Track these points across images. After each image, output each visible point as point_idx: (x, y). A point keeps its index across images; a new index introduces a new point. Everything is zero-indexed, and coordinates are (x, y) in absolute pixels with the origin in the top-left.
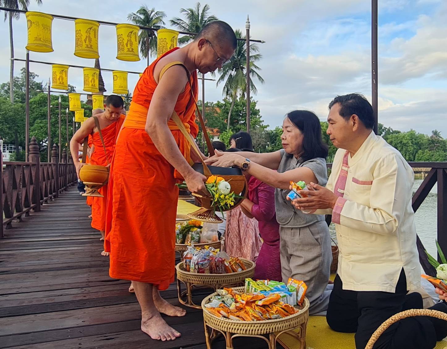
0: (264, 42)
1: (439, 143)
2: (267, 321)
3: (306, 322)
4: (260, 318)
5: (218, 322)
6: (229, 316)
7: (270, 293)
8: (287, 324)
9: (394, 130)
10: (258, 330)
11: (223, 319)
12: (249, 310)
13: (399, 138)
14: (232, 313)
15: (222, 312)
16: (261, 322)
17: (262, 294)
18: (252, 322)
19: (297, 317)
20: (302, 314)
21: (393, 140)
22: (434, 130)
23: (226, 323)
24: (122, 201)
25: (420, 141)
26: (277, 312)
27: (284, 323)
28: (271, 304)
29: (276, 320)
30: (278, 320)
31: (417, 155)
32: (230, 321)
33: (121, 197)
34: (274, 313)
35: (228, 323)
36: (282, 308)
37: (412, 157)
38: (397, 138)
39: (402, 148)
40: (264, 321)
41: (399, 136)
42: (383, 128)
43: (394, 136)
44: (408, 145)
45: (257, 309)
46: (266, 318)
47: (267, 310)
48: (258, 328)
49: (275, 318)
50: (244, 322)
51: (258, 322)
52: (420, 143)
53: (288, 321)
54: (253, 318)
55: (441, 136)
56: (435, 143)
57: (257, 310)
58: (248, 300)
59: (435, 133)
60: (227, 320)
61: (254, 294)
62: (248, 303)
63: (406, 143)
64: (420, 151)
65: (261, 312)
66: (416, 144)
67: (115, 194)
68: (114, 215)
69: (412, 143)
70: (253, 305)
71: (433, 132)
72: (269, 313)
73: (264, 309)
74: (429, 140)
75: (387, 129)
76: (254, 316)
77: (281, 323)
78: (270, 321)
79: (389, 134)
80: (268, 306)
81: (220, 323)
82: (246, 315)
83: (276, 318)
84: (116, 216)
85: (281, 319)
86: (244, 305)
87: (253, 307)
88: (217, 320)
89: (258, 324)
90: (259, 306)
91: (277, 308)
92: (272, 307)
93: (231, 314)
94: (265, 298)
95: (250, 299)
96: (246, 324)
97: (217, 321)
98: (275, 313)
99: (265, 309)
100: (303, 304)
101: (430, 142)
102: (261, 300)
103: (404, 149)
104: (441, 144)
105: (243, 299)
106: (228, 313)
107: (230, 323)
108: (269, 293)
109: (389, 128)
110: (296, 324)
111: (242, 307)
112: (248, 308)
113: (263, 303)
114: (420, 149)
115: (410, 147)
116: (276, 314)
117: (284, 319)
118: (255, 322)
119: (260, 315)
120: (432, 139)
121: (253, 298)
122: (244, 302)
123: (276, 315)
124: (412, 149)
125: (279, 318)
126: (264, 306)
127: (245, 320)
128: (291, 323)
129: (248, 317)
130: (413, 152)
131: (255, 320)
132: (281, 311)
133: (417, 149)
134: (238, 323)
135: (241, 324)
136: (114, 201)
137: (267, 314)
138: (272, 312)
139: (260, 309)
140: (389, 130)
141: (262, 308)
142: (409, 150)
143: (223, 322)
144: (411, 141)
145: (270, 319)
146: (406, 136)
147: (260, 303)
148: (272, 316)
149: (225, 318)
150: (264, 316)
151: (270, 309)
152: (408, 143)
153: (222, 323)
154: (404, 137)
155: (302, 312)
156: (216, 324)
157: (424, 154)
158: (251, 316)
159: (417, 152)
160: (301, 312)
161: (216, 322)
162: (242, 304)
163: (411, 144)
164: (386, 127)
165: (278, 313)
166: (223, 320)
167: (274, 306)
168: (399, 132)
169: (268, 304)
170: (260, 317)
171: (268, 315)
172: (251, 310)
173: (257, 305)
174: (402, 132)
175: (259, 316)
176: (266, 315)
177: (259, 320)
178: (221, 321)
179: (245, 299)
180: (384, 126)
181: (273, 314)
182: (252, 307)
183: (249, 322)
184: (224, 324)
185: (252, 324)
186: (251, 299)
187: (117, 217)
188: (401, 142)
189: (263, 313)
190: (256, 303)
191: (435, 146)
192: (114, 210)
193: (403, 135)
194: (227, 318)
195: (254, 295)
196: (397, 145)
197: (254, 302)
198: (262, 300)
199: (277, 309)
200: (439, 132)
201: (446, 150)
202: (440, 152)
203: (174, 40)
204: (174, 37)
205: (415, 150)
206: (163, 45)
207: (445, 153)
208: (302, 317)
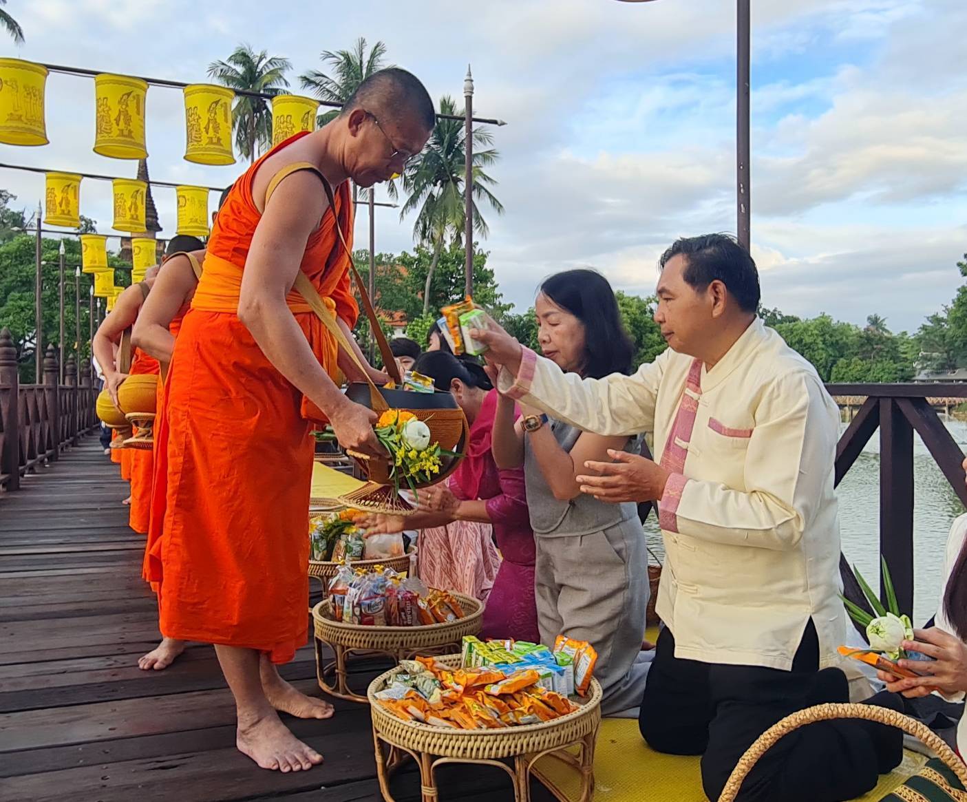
0: (503, 124)
1: (883, 343)
2: (510, 729)
3: (594, 731)
4: (494, 723)
5: (404, 732)
6: (427, 717)
7: (517, 668)
8: (554, 735)
9: (784, 315)
10: (491, 749)
11: (414, 724)
12: (470, 706)
13: (795, 333)
14: (435, 711)
15: (412, 709)
16: (497, 731)
17: (498, 671)
18: (478, 731)
19: (576, 720)
20: (586, 714)
22: (873, 314)
23: (420, 733)
24: (188, 470)
25: (842, 339)
26: (532, 710)
27: (548, 733)
28: (518, 692)
29: (529, 727)
30: (534, 727)
31: (834, 369)
32: (429, 728)
33: (185, 462)
34: (526, 711)
35: (426, 734)
36: (542, 701)
38: (792, 333)
40: (504, 730)
41: (796, 327)
43: (784, 328)
44: (816, 348)
45: (489, 703)
46: (507, 723)
47: (509, 705)
48: (490, 744)
49: (525, 722)
50: (459, 731)
51: (491, 731)
52: (840, 342)
53: (555, 729)
54: (480, 723)
55: (886, 328)
56: (874, 343)
57: (488, 706)
58: (469, 683)
59: (875, 321)
60: (423, 727)
61: (481, 671)
62: (470, 690)
63: (811, 343)
64: (842, 359)
65: (496, 709)
66: (832, 344)
67: (174, 456)
68: (171, 503)
69: (824, 343)
70: (480, 693)
71: (869, 318)
72: (513, 712)
73: (503, 704)
74: (861, 337)
75: (770, 311)
76: (481, 719)
77: (540, 734)
78: (516, 729)
80: (512, 696)
81: (409, 734)
82: (465, 716)
83: (530, 723)
84: (174, 502)
85: (540, 725)
86: (459, 695)
87: (480, 699)
88: (401, 726)
89: (491, 735)
90: (493, 696)
91: (531, 701)
92: (521, 698)
93: (432, 714)
94: (506, 678)
95: (473, 680)
96: (465, 735)
97: (402, 730)
98: (528, 710)
99: (506, 702)
100: (589, 693)
101: (864, 341)
102: (496, 683)
104: (886, 346)
105: (457, 680)
106: (426, 711)
107: (429, 732)
108: (513, 669)
109: (775, 310)
110: (572, 735)
111: (455, 697)
112: (468, 701)
113: (502, 689)
114: (842, 356)
115: (820, 351)
116: (530, 715)
117: (546, 724)
118: (484, 731)
119: (496, 716)
120: (867, 334)
121: (479, 679)
122: (461, 688)
123: (529, 717)
124: (824, 355)
125: (537, 723)
126: (502, 696)
127: (461, 727)
128: (563, 732)
129: (468, 720)
130: (827, 362)
131: (484, 726)
132: (541, 707)
133: (835, 357)
134: (446, 734)
135: (453, 735)
136: (170, 469)
137: (511, 714)
138: (521, 709)
139: (494, 702)
140: (775, 315)
141: (499, 701)
142: (818, 358)
143: (415, 731)
144: (821, 338)
145: (517, 724)
146: (811, 328)
147: (495, 690)
148: (521, 719)
149: (418, 723)
150: (503, 718)
151: (515, 703)
152: (815, 342)
153: (412, 733)
154: (806, 330)
155: (586, 710)
156: (400, 736)
157: (851, 368)
158: (475, 718)
159: (834, 362)
160: (583, 709)
161: (400, 730)
162: (457, 692)
163: (821, 346)
164: (767, 308)
165: (534, 711)
166: (414, 726)
167: (526, 696)
168: (795, 320)
169: (512, 692)
170: (495, 720)
171: (511, 717)
172: (475, 705)
173: (488, 695)
174: (802, 319)
175: (493, 717)
176: (509, 717)
177: (494, 727)
178: (410, 730)
179: (463, 681)
181: (522, 713)
182: (477, 698)
183: (471, 731)
184: (417, 735)
185: (478, 735)
186: (476, 681)
187: (177, 505)
188: (800, 341)
189: (501, 712)
190: (487, 689)
191: (873, 349)
192: (170, 491)
193: (805, 325)
194: (424, 722)
195: (483, 673)
197: (483, 687)
198: (500, 683)
199: (532, 702)
200: (883, 320)
201: (898, 357)
202: (885, 363)
203: (307, 119)
204: (308, 113)
205: (831, 358)
206: (285, 130)
207: (895, 366)
208: (587, 721)
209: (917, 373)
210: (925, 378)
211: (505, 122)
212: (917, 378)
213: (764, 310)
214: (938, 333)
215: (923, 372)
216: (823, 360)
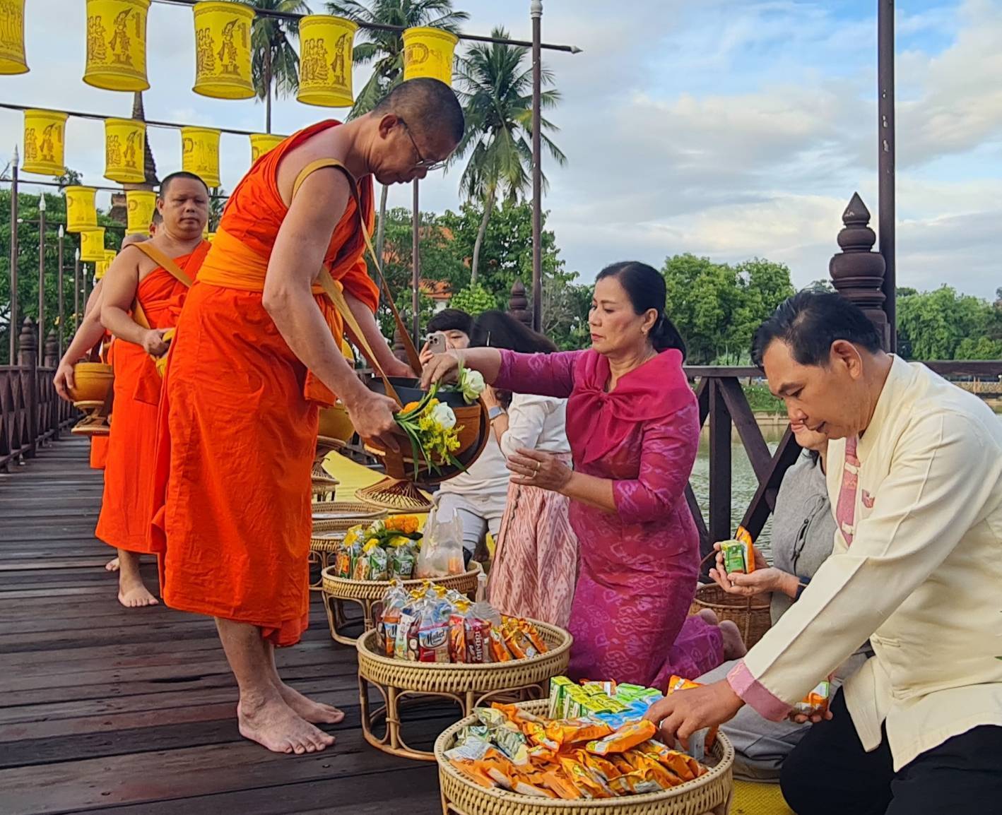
0: (578, 51)
2: (623, 800)
3: (725, 801)
4: (602, 792)
5: (484, 802)
6: (515, 784)
7: (624, 719)
8: (677, 807)
11: (497, 792)
12: (571, 769)
13: (911, 308)
14: (523, 774)
15: (496, 773)
16: (605, 802)
17: (603, 723)
18: (581, 802)
19: (704, 788)
20: (716, 778)
23: (506, 804)
24: (195, 442)
25: (967, 315)
26: (650, 775)
27: (670, 804)
28: (630, 750)
29: (646, 797)
30: (653, 796)
31: (958, 351)
32: (517, 798)
34: (643, 777)
35: (513, 805)
36: (662, 764)
37: (946, 357)
38: (908, 308)
39: (920, 334)
40: (613, 801)
41: (912, 301)
44: (936, 326)
45: (593, 765)
46: (617, 791)
47: (619, 768)
49: (642, 790)
50: (557, 802)
51: (598, 802)
52: (965, 319)
53: (679, 799)
54: (583, 791)
57: (591, 768)
58: (567, 739)
60: (510, 797)
61: (581, 723)
62: (568, 748)
63: (931, 320)
64: (966, 339)
65: (603, 774)
66: (955, 321)
67: (180, 427)
69: (945, 320)
70: (580, 752)
72: (626, 777)
73: (612, 766)
74: (990, 313)
76: (586, 787)
77: (660, 806)
78: (630, 799)
80: (621, 755)
81: (491, 804)
82: (563, 782)
83: (647, 792)
84: (181, 473)
85: (661, 795)
86: (553, 754)
87: (581, 759)
88: (481, 795)
89: (598, 807)
90: (599, 756)
91: (647, 762)
92: (634, 758)
93: (520, 779)
94: (613, 732)
95: (571, 736)
96: (565, 807)
97: (482, 800)
98: (646, 776)
99: (614, 764)
100: (715, 750)
101: (992, 317)
102: (600, 739)
103: (926, 336)
105: (551, 735)
106: (513, 776)
107: (517, 804)
108: (620, 720)
110: (700, 807)
111: (548, 758)
112: (567, 763)
113: (610, 747)
114: (967, 336)
115: (941, 330)
116: (648, 781)
117: (668, 793)
118: (589, 802)
119: (603, 783)
120: (997, 311)
121: (579, 733)
122: (555, 746)
123: (646, 784)
124: (946, 334)
125: (656, 792)
126: (610, 756)
127: (558, 796)
128: (688, 803)
129: (569, 789)
130: (949, 343)
131: (589, 796)
132: (661, 772)
133: (958, 336)
134: (540, 806)
135: (548, 807)
137: (624, 780)
138: (636, 773)
139: (601, 764)
141: (606, 762)
142: (938, 338)
143: (499, 802)
144: (942, 314)
145: (630, 793)
146: (931, 302)
147: (601, 748)
148: (636, 786)
149: (504, 792)
150: (612, 785)
151: (626, 765)
152: (934, 319)
153: (495, 804)
154: (924, 304)
155: (717, 774)
156: (478, 808)
157: (978, 349)
158: (576, 785)
159: (958, 343)
160: (713, 773)
161: (479, 800)
162: (550, 750)
163: (942, 323)
165: (653, 777)
166: (498, 795)
167: (640, 755)
168: (912, 292)
169: (622, 750)
170: (603, 788)
171: (623, 783)
172: (577, 768)
173: (592, 755)
174: (920, 291)
175: (600, 784)
176: (620, 783)
177: (601, 797)
178: (493, 800)
179: (559, 736)
181: (638, 779)
182: (576, 758)
183: (571, 803)
184: (501, 806)
185: (581, 807)
186: (575, 736)
187: (184, 476)
188: (917, 318)
189: (609, 777)
190: (589, 747)
193: (923, 299)
194: (510, 789)
195: (584, 726)
196: (907, 326)
197: (583, 744)
198: (606, 739)
199: (649, 764)
203: (343, 43)
204: (344, 36)
205: (955, 338)
206: (316, 56)
208: (717, 788)
211: (581, 49)
216: (945, 340)
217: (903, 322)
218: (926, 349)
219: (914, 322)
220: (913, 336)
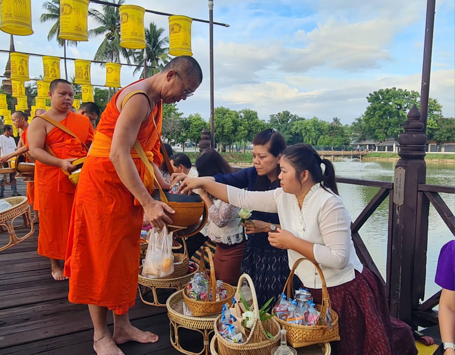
1: (338, 129)
9: (299, 117)
13: (303, 125)
21: (298, 126)
22: (335, 117)
24: (84, 227)
25: (322, 127)
31: (319, 140)
33: (82, 224)
37: (315, 142)
39: (306, 134)
41: (304, 122)
42: (290, 115)
43: (299, 123)
44: (311, 131)
52: (321, 129)
55: (340, 123)
56: (334, 129)
59: (336, 120)
63: (310, 129)
66: (318, 130)
67: (77, 221)
68: (75, 241)
69: (315, 129)
71: (334, 119)
74: (329, 127)
75: (293, 116)
79: (295, 121)
84: (77, 241)
101: (330, 128)
103: (308, 135)
104: (339, 131)
109: (295, 115)
114: (322, 135)
115: (313, 133)
120: (332, 126)
124: (315, 134)
130: (316, 137)
133: (319, 135)
136: (75, 228)
140: (295, 117)
142: (312, 135)
144: (314, 127)
146: (309, 123)
152: (311, 129)
154: (308, 123)
157: (325, 139)
159: (319, 137)
163: (313, 130)
164: (292, 114)
168: (303, 119)
174: (306, 119)
180: (291, 113)
188: (305, 128)
191: (334, 132)
192: (75, 236)
200: (339, 120)
201: (344, 135)
202: (339, 137)
205: (318, 135)
207: (342, 139)
209: (351, 142)
210: (354, 144)
212: (351, 144)
213: (291, 115)
214: (359, 125)
215: (353, 141)
216: (314, 136)
217: (300, 130)
218: (308, 139)
219: (304, 130)
220: (304, 135)
